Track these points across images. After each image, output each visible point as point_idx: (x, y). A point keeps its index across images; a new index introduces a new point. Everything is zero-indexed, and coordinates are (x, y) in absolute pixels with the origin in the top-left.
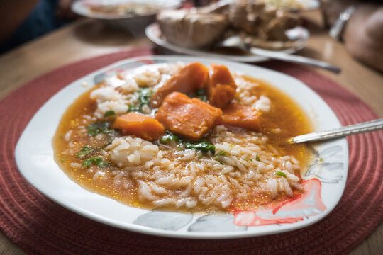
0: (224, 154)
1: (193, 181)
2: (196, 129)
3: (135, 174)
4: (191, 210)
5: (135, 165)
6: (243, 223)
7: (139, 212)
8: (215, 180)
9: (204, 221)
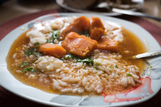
0: (98, 64)
1: (81, 79)
2: (83, 52)
3: (50, 76)
4: (81, 94)
5: (51, 71)
6: (109, 101)
8: (93, 78)
9: (88, 100)
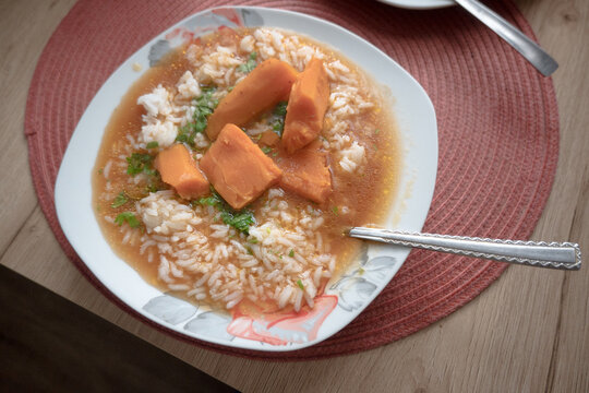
0: (255, 241)
2: (239, 199)
4: (198, 302)
7: (155, 293)
9: (204, 318)
